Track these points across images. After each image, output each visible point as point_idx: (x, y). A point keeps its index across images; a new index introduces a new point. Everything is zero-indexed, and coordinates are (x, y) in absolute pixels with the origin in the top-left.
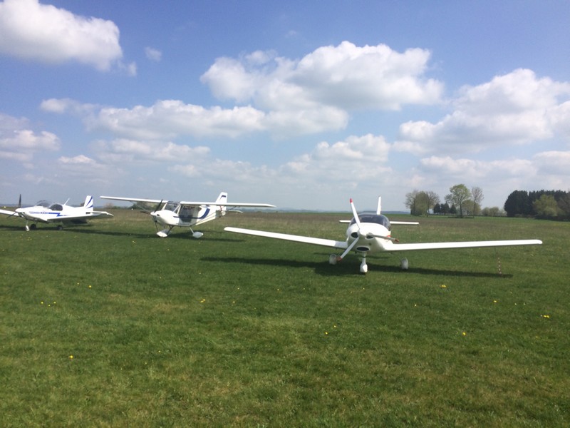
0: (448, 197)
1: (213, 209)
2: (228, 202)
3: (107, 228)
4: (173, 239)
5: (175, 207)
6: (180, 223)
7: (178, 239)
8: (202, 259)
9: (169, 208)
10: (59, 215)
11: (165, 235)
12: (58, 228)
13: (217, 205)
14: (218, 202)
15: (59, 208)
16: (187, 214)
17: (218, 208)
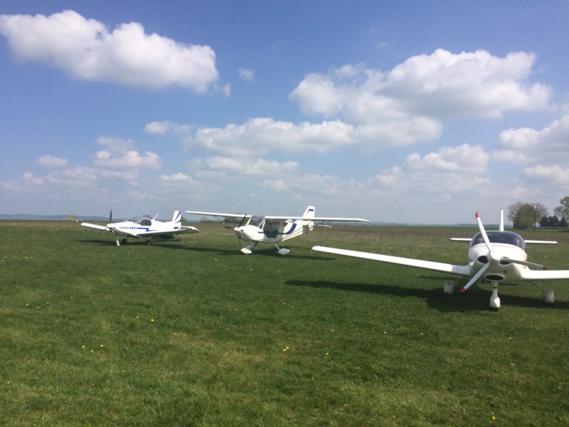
0: (558, 209)
1: (300, 224)
2: (315, 216)
3: (193, 243)
4: (258, 256)
5: (260, 222)
6: (264, 239)
7: (262, 256)
8: (287, 283)
9: (254, 223)
10: (147, 230)
11: (249, 252)
12: (146, 243)
13: (305, 220)
14: (305, 217)
15: (149, 223)
16: (272, 229)
17: (306, 223)
